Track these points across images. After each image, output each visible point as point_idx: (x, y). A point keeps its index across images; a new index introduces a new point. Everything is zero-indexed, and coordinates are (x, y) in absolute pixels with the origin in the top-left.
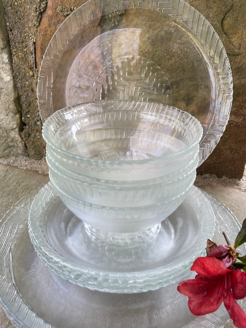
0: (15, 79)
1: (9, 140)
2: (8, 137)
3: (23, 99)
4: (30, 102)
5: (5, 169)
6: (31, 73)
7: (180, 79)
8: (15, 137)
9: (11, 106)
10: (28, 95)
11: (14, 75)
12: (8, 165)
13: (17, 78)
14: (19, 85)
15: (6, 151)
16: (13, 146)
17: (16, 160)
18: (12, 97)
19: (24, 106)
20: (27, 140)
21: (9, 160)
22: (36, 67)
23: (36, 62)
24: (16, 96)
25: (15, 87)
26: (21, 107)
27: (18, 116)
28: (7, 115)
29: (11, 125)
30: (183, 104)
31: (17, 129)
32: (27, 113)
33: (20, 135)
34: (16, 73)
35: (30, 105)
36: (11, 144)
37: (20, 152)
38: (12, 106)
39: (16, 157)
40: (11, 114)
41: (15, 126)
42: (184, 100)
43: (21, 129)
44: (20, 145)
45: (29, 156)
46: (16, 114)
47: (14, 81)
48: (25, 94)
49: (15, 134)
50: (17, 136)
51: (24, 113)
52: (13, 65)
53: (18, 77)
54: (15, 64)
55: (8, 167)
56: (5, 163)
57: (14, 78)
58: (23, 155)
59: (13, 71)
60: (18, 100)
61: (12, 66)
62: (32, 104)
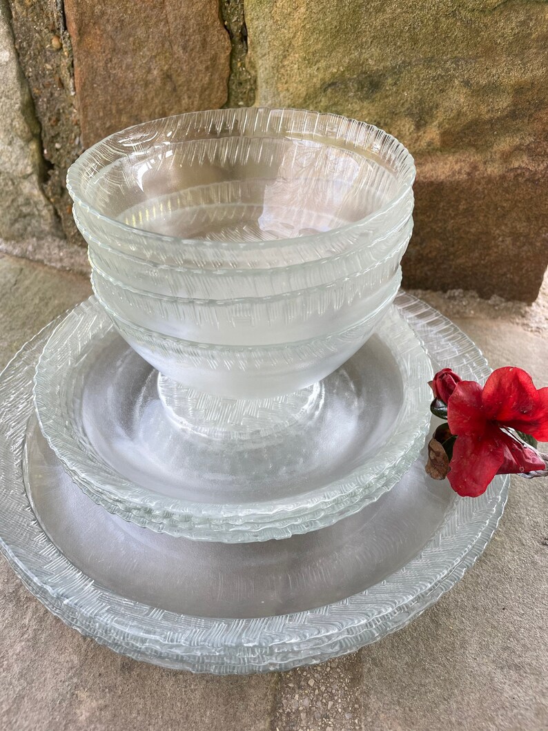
0: (21, 58)
1: (21, 200)
2: (18, 193)
3: (42, 104)
4: (59, 114)
5: (16, 266)
6: (55, 43)
7: (404, 62)
8: (32, 195)
9: (16, 123)
10: (52, 94)
11: (17, 47)
12: (23, 256)
13: (24, 55)
14: (30, 71)
15: (17, 226)
16: (31, 215)
17: (39, 247)
18: (17, 100)
19: (45, 122)
20: (58, 201)
21: (24, 245)
22: (66, 29)
23: (64, 14)
24: (26, 97)
25: (22, 76)
26: (39, 123)
27: (34, 146)
28: (10, 144)
29: (20, 167)
30: (407, 125)
31: (35, 178)
32: (54, 138)
33: (43, 190)
34: (21, 42)
35: (58, 120)
36: (25, 210)
37: (47, 228)
38: (19, 124)
39: (39, 239)
40: (19, 142)
41: (29, 170)
42: (411, 115)
43: (44, 178)
44: (45, 212)
45: (65, 237)
46: (28, 141)
47: (19, 63)
48: (46, 93)
49: (31, 188)
50: (36, 192)
51: (46, 139)
52: (14, 22)
53: (27, 52)
54: (16, 20)
55: (23, 262)
56: (17, 251)
57: (18, 55)
58: (53, 235)
59: (14, 39)
60: (30, 108)
61: (11, 25)
62: (63, 118)
